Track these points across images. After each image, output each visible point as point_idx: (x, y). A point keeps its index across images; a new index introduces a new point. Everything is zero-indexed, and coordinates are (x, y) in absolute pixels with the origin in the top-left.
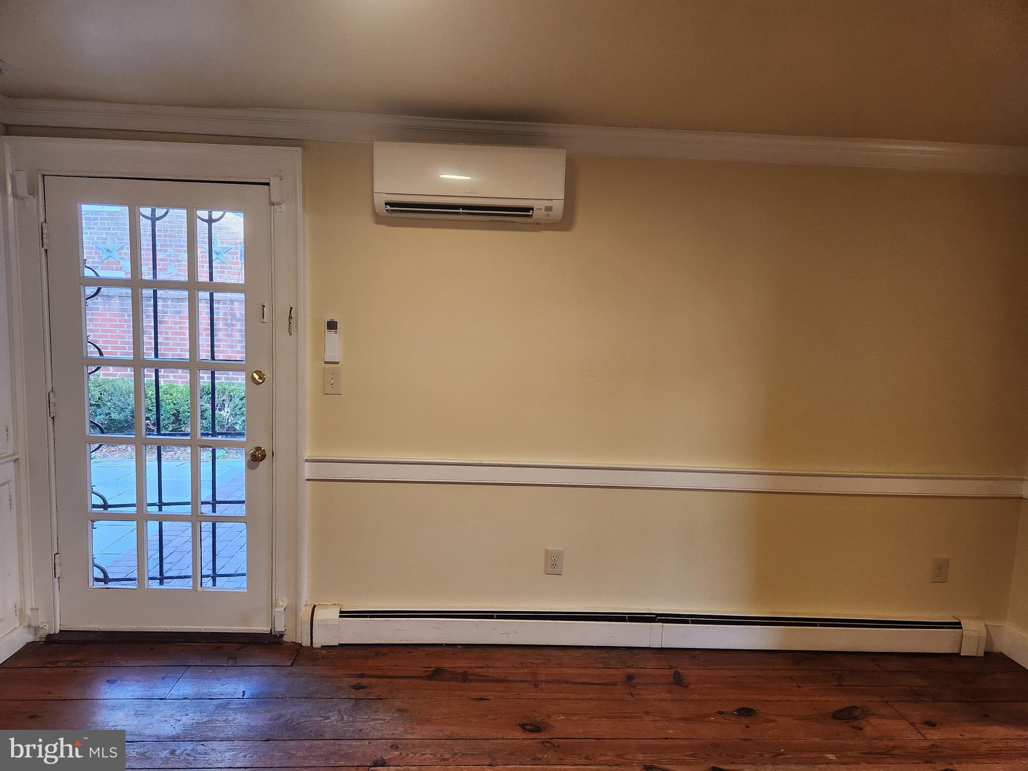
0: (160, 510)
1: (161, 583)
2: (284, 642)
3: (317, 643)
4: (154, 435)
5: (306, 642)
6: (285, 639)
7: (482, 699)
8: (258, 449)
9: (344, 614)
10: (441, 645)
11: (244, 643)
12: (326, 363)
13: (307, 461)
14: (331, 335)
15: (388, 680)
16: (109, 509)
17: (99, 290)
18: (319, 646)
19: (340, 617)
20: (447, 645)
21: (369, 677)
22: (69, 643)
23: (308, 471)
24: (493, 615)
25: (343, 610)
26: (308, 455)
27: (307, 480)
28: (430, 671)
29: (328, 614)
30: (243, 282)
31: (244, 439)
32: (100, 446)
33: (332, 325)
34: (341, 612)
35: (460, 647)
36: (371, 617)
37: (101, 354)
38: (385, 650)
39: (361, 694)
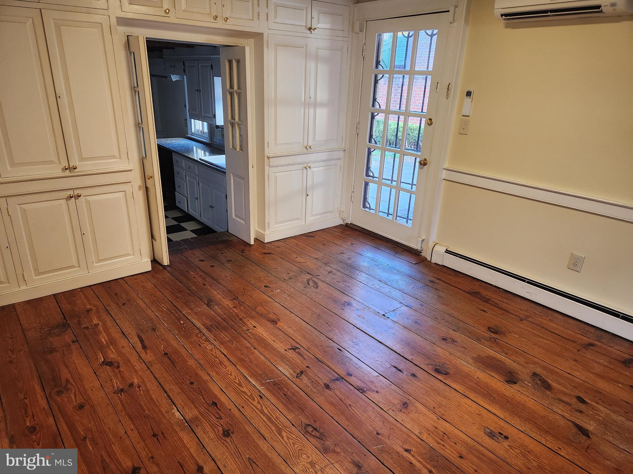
0: (392, 183)
1: (388, 216)
2: (421, 255)
3: (433, 261)
4: (393, 147)
5: (429, 259)
6: (422, 254)
7: (484, 311)
8: (425, 160)
9: (447, 251)
10: (492, 285)
11: (406, 250)
12: (463, 116)
13: (444, 169)
14: (468, 100)
15: (448, 285)
16: (375, 178)
17: (383, 75)
18: (434, 262)
19: (445, 252)
20: (495, 286)
21: (441, 281)
22: (351, 228)
23: (444, 174)
24: (526, 281)
25: (448, 249)
26: (446, 166)
27: (444, 179)
28: (473, 291)
29: (440, 249)
30: (432, 69)
31: (420, 154)
32: (375, 150)
33: (469, 94)
34: (446, 250)
35: (502, 290)
36: (459, 257)
37: (380, 107)
38: (461, 276)
39: (431, 284)
